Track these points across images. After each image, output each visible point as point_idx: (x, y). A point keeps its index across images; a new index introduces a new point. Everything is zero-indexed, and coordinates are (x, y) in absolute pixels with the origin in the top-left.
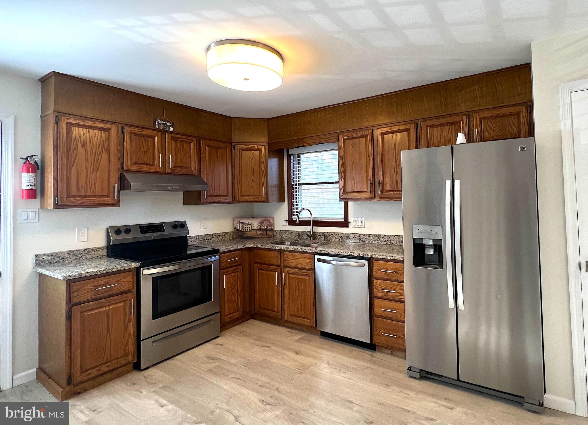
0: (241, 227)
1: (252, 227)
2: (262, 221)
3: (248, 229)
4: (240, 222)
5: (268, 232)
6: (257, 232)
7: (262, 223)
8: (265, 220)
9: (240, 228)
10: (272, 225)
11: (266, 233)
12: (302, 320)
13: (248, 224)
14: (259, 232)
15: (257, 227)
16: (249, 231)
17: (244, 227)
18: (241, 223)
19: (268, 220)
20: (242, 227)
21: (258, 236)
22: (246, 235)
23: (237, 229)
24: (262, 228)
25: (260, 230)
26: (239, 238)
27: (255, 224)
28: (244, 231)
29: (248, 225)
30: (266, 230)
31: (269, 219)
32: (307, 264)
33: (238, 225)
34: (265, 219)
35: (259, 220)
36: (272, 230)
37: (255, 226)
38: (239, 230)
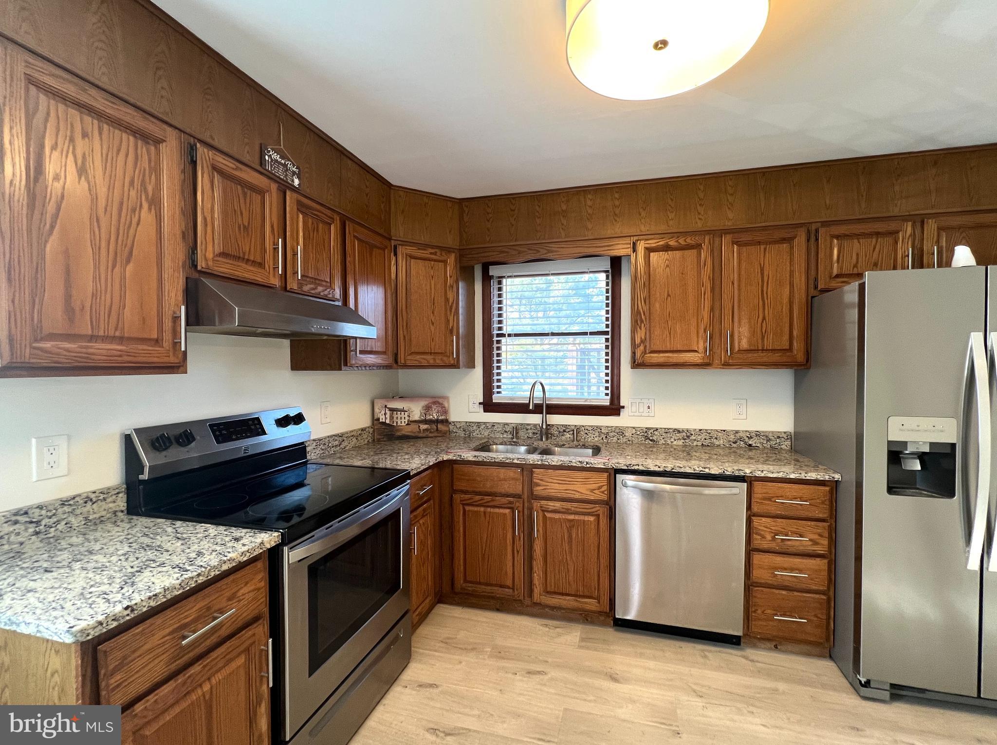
0: (388, 416)
1: (409, 416)
2: (428, 404)
3: (403, 420)
4: (386, 406)
5: (440, 426)
6: (419, 426)
7: (427, 408)
8: (435, 403)
9: (386, 418)
10: (445, 412)
11: (435, 427)
12: (577, 601)
13: (403, 410)
14: (424, 427)
15: (420, 418)
16: (403, 424)
17: (395, 416)
18: (388, 408)
19: (438, 402)
20: (392, 417)
21: (421, 435)
22: (399, 434)
23: (381, 421)
24: (428, 417)
25: (425, 422)
26: (385, 439)
27: (416, 410)
28: (395, 424)
29: (403, 413)
30: (437, 421)
31: (440, 400)
32: (592, 491)
33: (383, 412)
34: (434, 400)
35: (423, 403)
36: (446, 422)
37: (416, 415)
38: (384, 423)
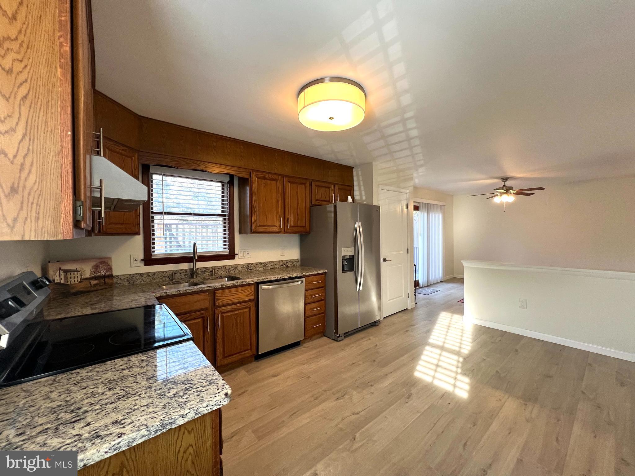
0: (62, 277)
1: (81, 275)
2: (97, 264)
3: (76, 279)
4: (60, 269)
5: (107, 280)
6: (90, 283)
7: (96, 267)
8: (101, 263)
9: (60, 279)
10: (110, 269)
11: (103, 281)
13: (76, 271)
14: (94, 282)
15: (90, 275)
16: (76, 282)
17: (69, 276)
18: (62, 270)
19: (105, 262)
20: (66, 278)
21: (92, 289)
22: (73, 291)
23: (56, 281)
24: (97, 274)
25: (95, 278)
26: (61, 297)
27: (87, 270)
28: (69, 283)
29: (76, 273)
30: (104, 277)
31: (106, 260)
32: (247, 296)
33: (58, 274)
34: (101, 260)
35: (93, 263)
36: (111, 276)
37: (87, 274)
38: (60, 284)
